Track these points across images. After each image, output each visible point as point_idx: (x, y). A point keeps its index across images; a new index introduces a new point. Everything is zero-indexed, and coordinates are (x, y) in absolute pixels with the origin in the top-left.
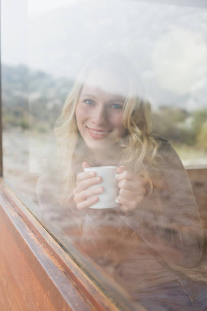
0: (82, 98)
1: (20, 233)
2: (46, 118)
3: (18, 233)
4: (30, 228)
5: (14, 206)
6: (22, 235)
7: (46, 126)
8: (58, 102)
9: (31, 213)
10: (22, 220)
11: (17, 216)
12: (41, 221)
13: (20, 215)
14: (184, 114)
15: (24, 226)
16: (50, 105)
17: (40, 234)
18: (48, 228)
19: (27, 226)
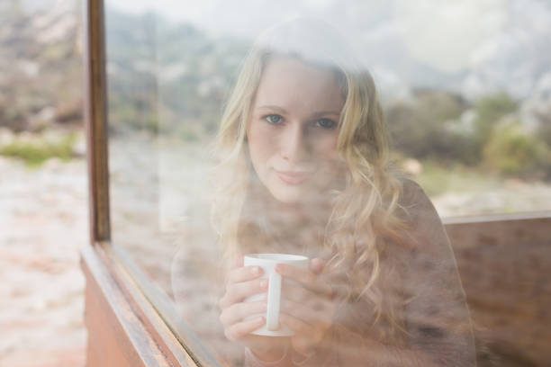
0: (258, 112)
1: (140, 353)
2: (196, 114)
3: (135, 354)
4: (158, 345)
5: (129, 300)
6: (143, 358)
7: (198, 128)
8: (218, 82)
9: (160, 315)
10: (143, 329)
11: (136, 320)
12: (177, 332)
13: (140, 318)
14: (460, 104)
15: (147, 342)
16: (204, 89)
17: (175, 358)
18: (189, 347)
19: (152, 342)
